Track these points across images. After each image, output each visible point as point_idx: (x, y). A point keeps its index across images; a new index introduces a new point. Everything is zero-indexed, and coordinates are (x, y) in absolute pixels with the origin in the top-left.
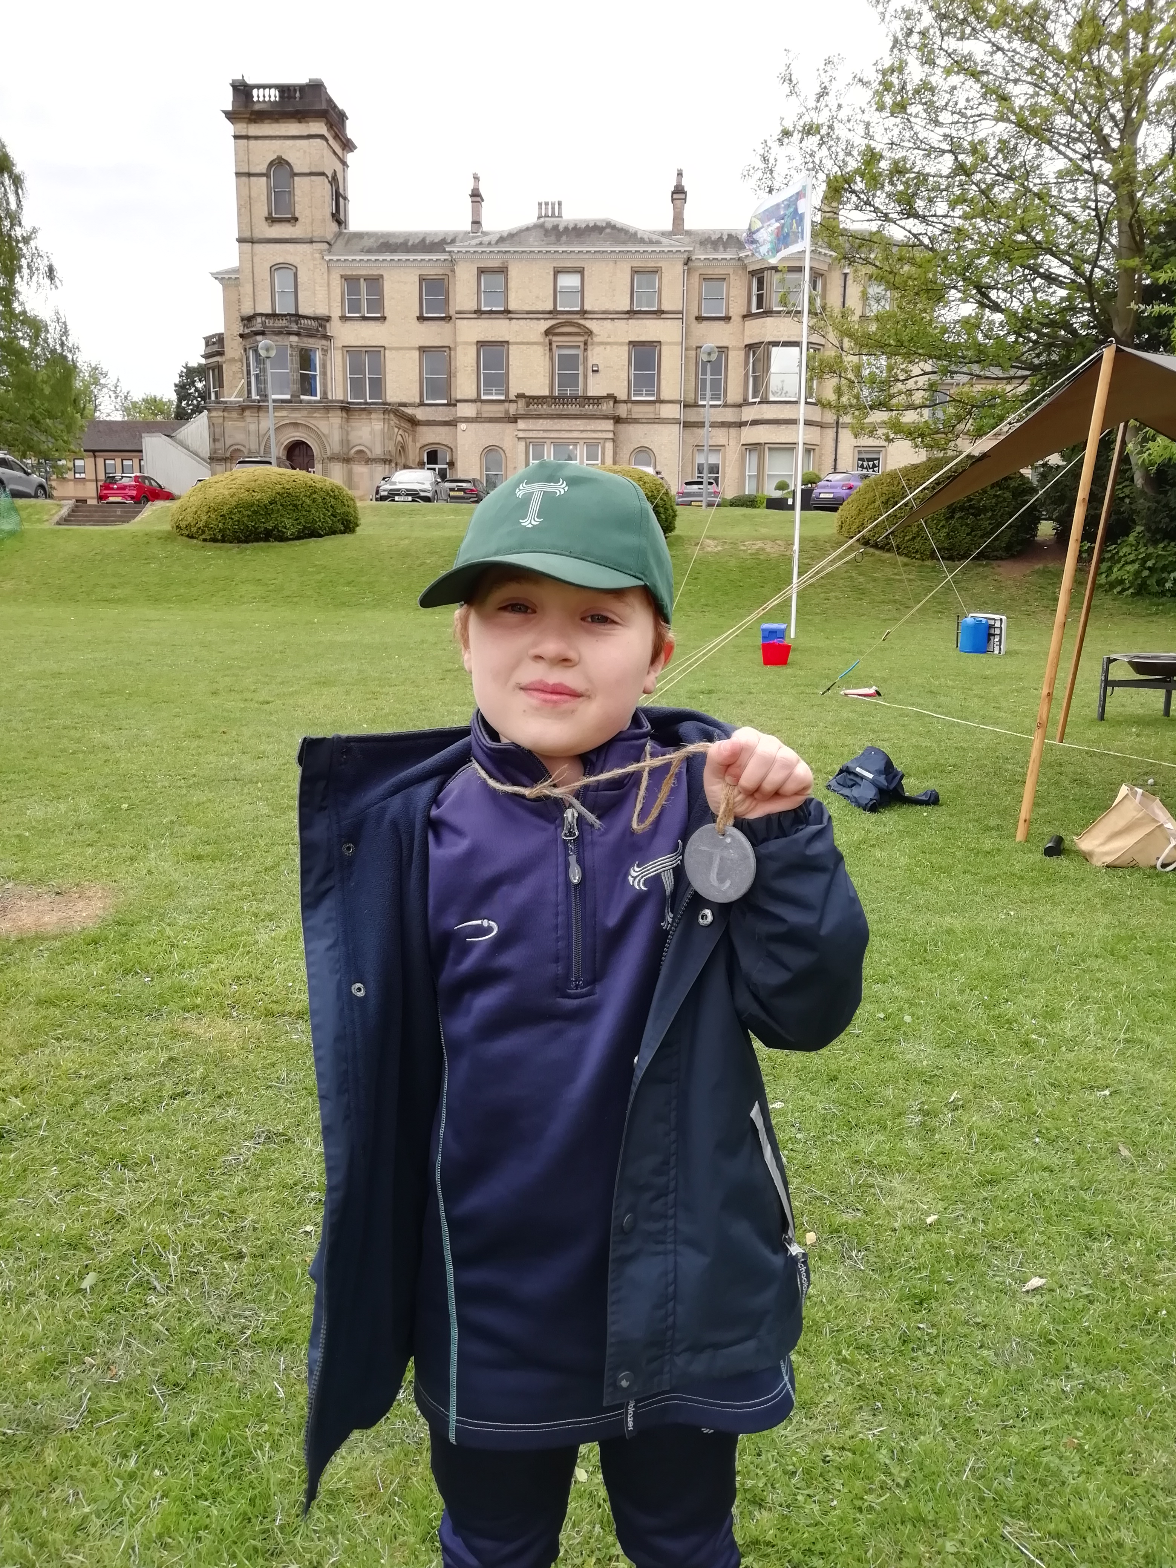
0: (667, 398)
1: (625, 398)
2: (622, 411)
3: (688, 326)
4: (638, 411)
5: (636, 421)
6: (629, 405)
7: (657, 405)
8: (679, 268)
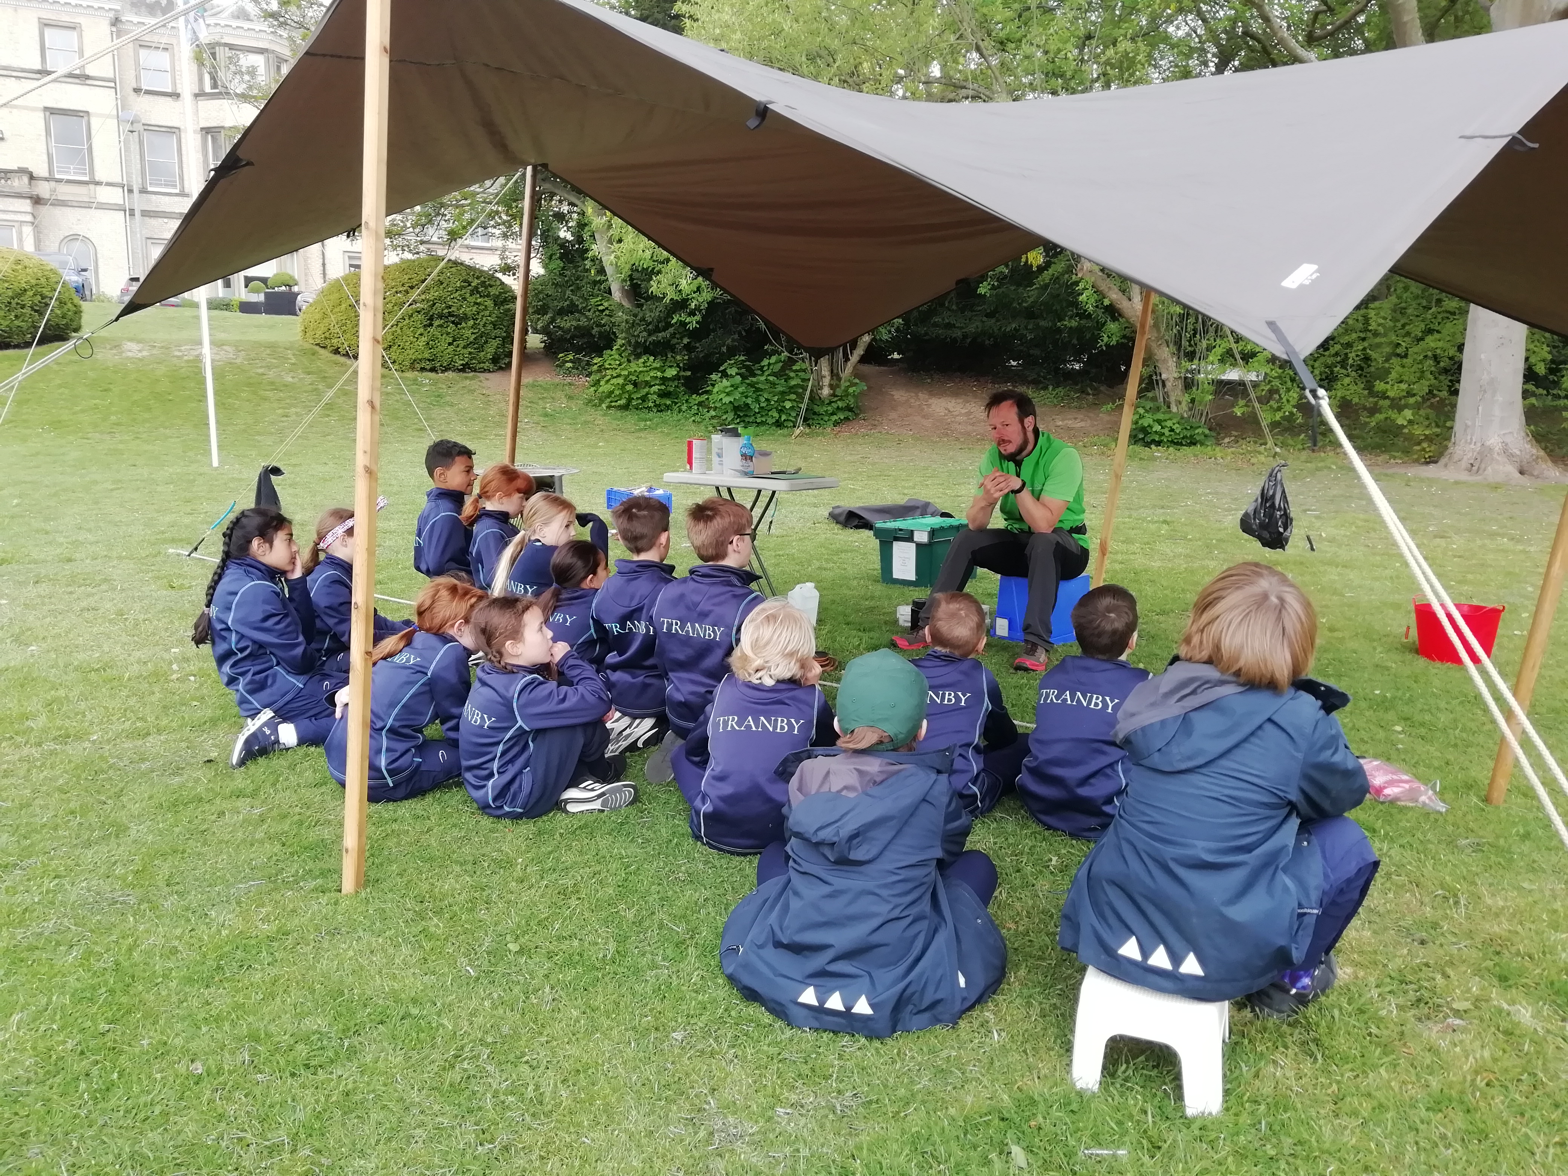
0: (104, 179)
1: (45, 173)
2: (43, 189)
3: (124, 100)
4: (65, 192)
5: (63, 203)
6: (53, 184)
7: (92, 187)
8: (104, 27)
